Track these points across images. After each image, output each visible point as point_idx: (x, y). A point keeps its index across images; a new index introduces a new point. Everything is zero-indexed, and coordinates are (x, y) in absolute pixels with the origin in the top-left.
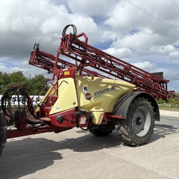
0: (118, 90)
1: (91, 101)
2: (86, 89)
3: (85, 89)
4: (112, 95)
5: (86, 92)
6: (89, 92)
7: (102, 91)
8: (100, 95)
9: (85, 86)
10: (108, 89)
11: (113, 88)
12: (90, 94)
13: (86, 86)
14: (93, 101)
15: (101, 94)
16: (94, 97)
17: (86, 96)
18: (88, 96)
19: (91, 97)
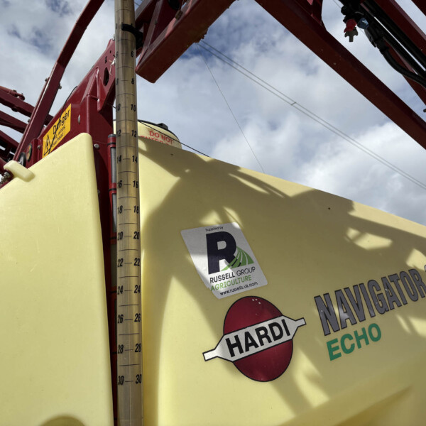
2: (229, 255)
3: (222, 245)
6: (260, 284)
9: (212, 220)
12: (276, 313)
15: (378, 319)
16: (321, 341)
17: (227, 331)
18: (251, 330)
19: (290, 343)
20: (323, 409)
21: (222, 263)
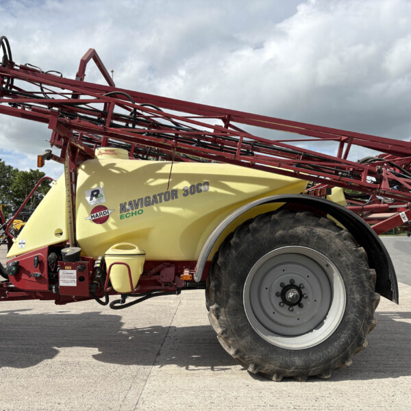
0: (216, 193)
1: (107, 228)
2: (96, 196)
3: (95, 193)
4: (184, 208)
5: (94, 202)
6: (103, 202)
7: (148, 197)
8: (140, 208)
9: (95, 187)
10: (176, 191)
11: (194, 190)
12: (105, 208)
13: (99, 186)
14: (114, 227)
15: (144, 208)
16: (119, 215)
17: (92, 213)
18: (98, 213)
19: (108, 216)
20: (116, 230)
21: (94, 198)
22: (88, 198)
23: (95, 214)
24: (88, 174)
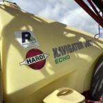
1: (45, 73)
2: (29, 38)
3: (26, 35)
5: (27, 44)
7: (69, 45)
8: (67, 54)
9: (24, 29)
10: (81, 43)
12: (41, 52)
13: (28, 28)
14: (51, 73)
16: (54, 59)
17: (27, 57)
18: (34, 57)
19: (45, 60)
21: (26, 40)
22: (20, 40)
23: (31, 58)
24: (13, 15)
